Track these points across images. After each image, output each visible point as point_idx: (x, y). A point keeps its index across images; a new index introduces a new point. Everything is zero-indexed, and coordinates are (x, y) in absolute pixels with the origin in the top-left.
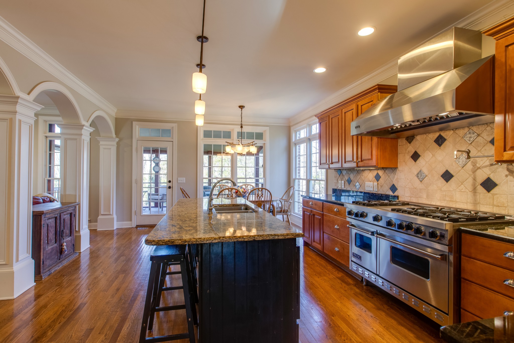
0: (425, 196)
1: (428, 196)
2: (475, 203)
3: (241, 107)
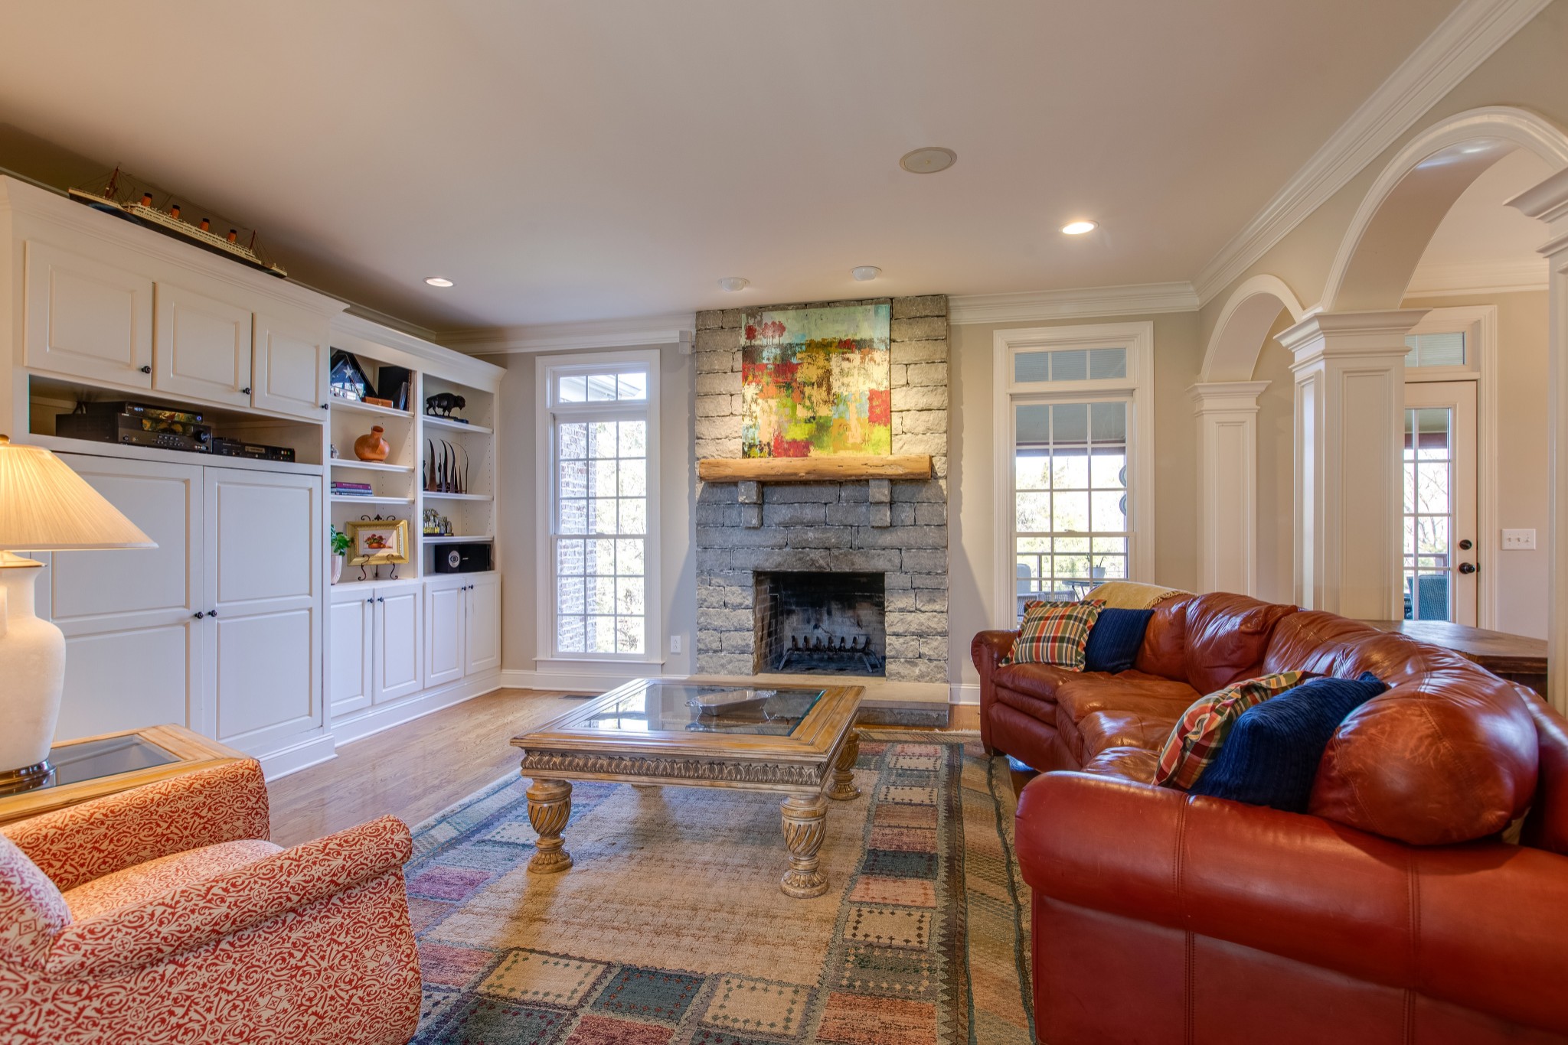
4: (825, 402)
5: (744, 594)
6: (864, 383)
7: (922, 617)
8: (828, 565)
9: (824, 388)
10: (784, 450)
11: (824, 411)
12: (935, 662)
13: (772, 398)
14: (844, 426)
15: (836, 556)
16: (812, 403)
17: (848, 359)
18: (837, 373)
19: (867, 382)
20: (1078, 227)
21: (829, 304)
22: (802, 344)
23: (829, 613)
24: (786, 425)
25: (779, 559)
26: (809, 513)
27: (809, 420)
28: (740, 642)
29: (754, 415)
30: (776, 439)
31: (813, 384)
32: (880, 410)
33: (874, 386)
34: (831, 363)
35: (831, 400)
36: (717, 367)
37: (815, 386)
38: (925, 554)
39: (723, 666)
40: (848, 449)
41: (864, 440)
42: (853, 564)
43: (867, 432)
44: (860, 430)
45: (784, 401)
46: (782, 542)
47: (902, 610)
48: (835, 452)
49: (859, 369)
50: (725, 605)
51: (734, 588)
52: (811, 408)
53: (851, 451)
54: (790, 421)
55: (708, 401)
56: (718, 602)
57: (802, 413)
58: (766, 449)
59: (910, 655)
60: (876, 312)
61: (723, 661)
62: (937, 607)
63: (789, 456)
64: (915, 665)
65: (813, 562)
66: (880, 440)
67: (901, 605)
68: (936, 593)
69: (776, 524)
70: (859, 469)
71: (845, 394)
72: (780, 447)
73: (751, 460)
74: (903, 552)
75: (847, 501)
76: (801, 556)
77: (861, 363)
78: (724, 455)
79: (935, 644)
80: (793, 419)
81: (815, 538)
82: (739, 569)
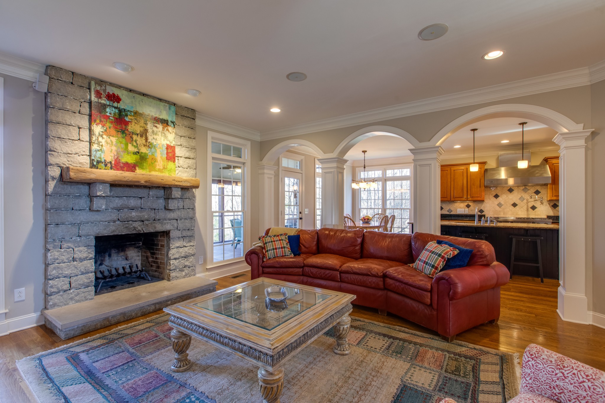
0: (502, 214)
1: (504, 214)
2: (528, 215)
3: (364, 152)
4: (145, 145)
5: (89, 251)
6: (164, 140)
7: (186, 249)
8: (142, 229)
9: (144, 138)
10: (121, 167)
11: (144, 150)
12: (191, 268)
13: (113, 136)
14: (154, 160)
15: (147, 225)
16: (137, 144)
17: (156, 127)
18: (151, 132)
19: (165, 140)
20: (275, 110)
21: (144, 95)
22: (132, 112)
23: (110, 256)
24: (122, 153)
25: (114, 228)
26: (133, 202)
27: (136, 153)
28: (86, 281)
29: (101, 144)
30: (116, 160)
31: (138, 135)
32: (171, 156)
33: (168, 143)
34: (148, 126)
35: (148, 145)
36: (68, 107)
37: (139, 136)
38: (188, 221)
39: (72, 299)
40: (156, 171)
41: (164, 168)
42: (155, 228)
43: (166, 164)
44: (162, 162)
45: (121, 140)
46: (116, 218)
47: (178, 247)
48: (150, 172)
49: (161, 133)
50: (74, 260)
51: (81, 248)
52: (136, 147)
53: (158, 172)
54: (124, 152)
55: (61, 127)
56: (68, 259)
57: (131, 148)
58: (109, 165)
59: (181, 267)
60: (170, 108)
61: (71, 296)
62: (192, 244)
63: (124, 171)
64: (183, 271)
65: (135, 228)
66: (171, 169)
67: (177, 245)
68: (191, 238)
69: (111, 208)
70: (171, 182)
71: (155, 143)
72: (117, 165)
73: (98, 170)
74: (178, 220)
75: (153, 197)
76: (127, 225)
77: (163, 130)
78: (75, 165)
79: (191, 260)
80: (126, 150)
81: (136, 216)
82: (84, 236)
